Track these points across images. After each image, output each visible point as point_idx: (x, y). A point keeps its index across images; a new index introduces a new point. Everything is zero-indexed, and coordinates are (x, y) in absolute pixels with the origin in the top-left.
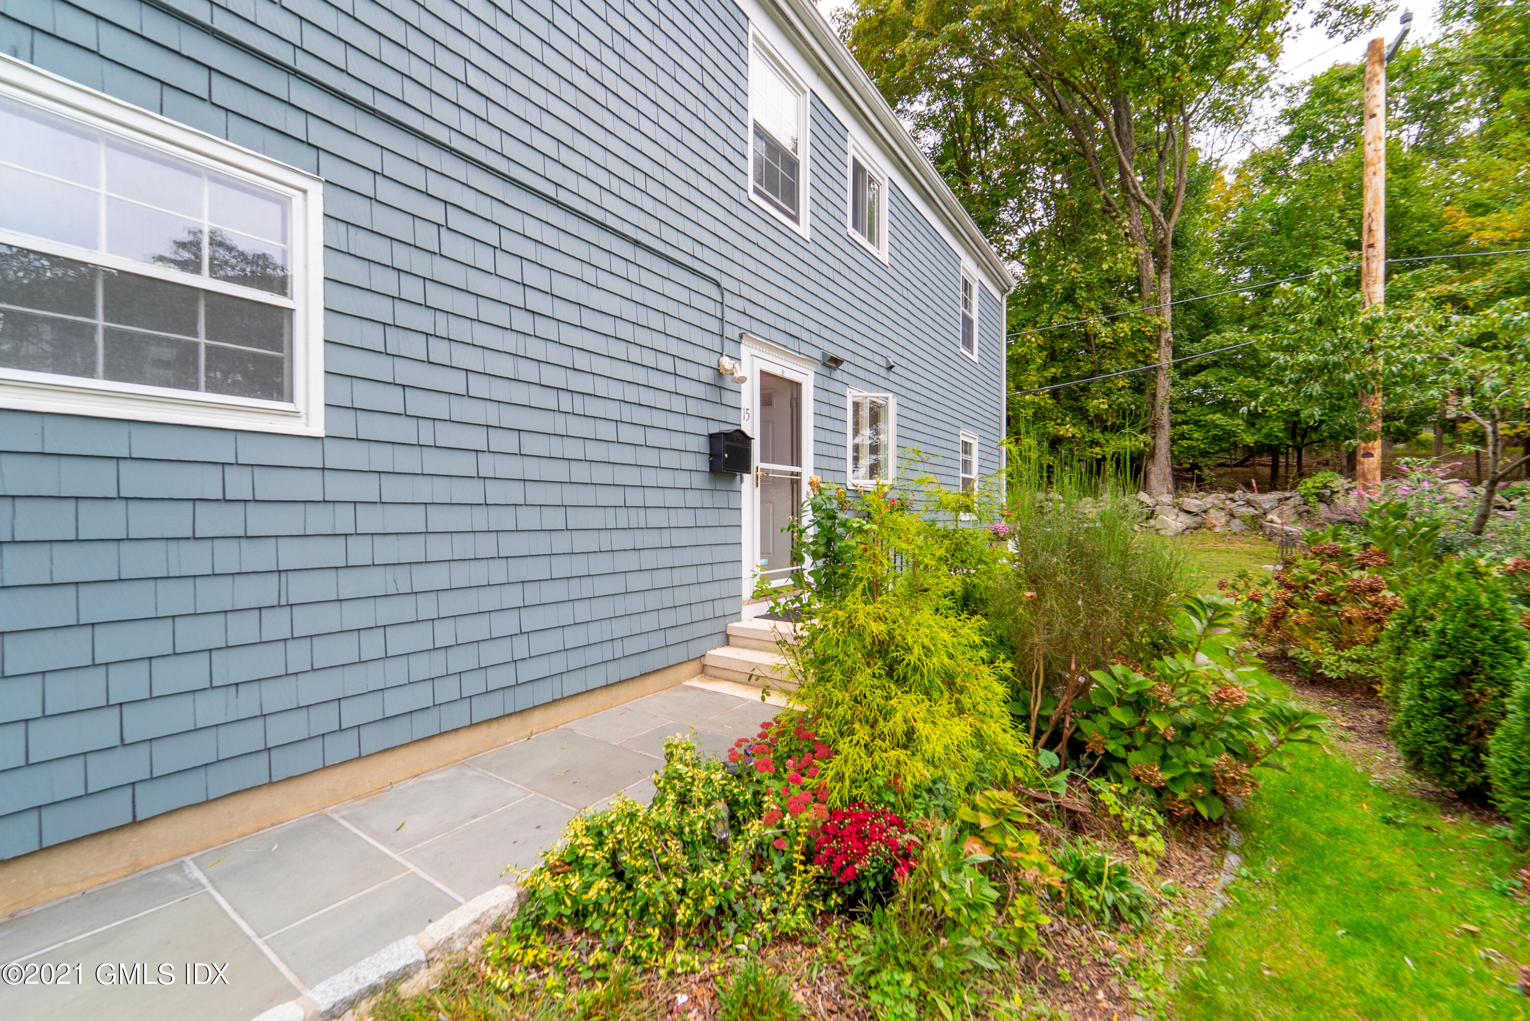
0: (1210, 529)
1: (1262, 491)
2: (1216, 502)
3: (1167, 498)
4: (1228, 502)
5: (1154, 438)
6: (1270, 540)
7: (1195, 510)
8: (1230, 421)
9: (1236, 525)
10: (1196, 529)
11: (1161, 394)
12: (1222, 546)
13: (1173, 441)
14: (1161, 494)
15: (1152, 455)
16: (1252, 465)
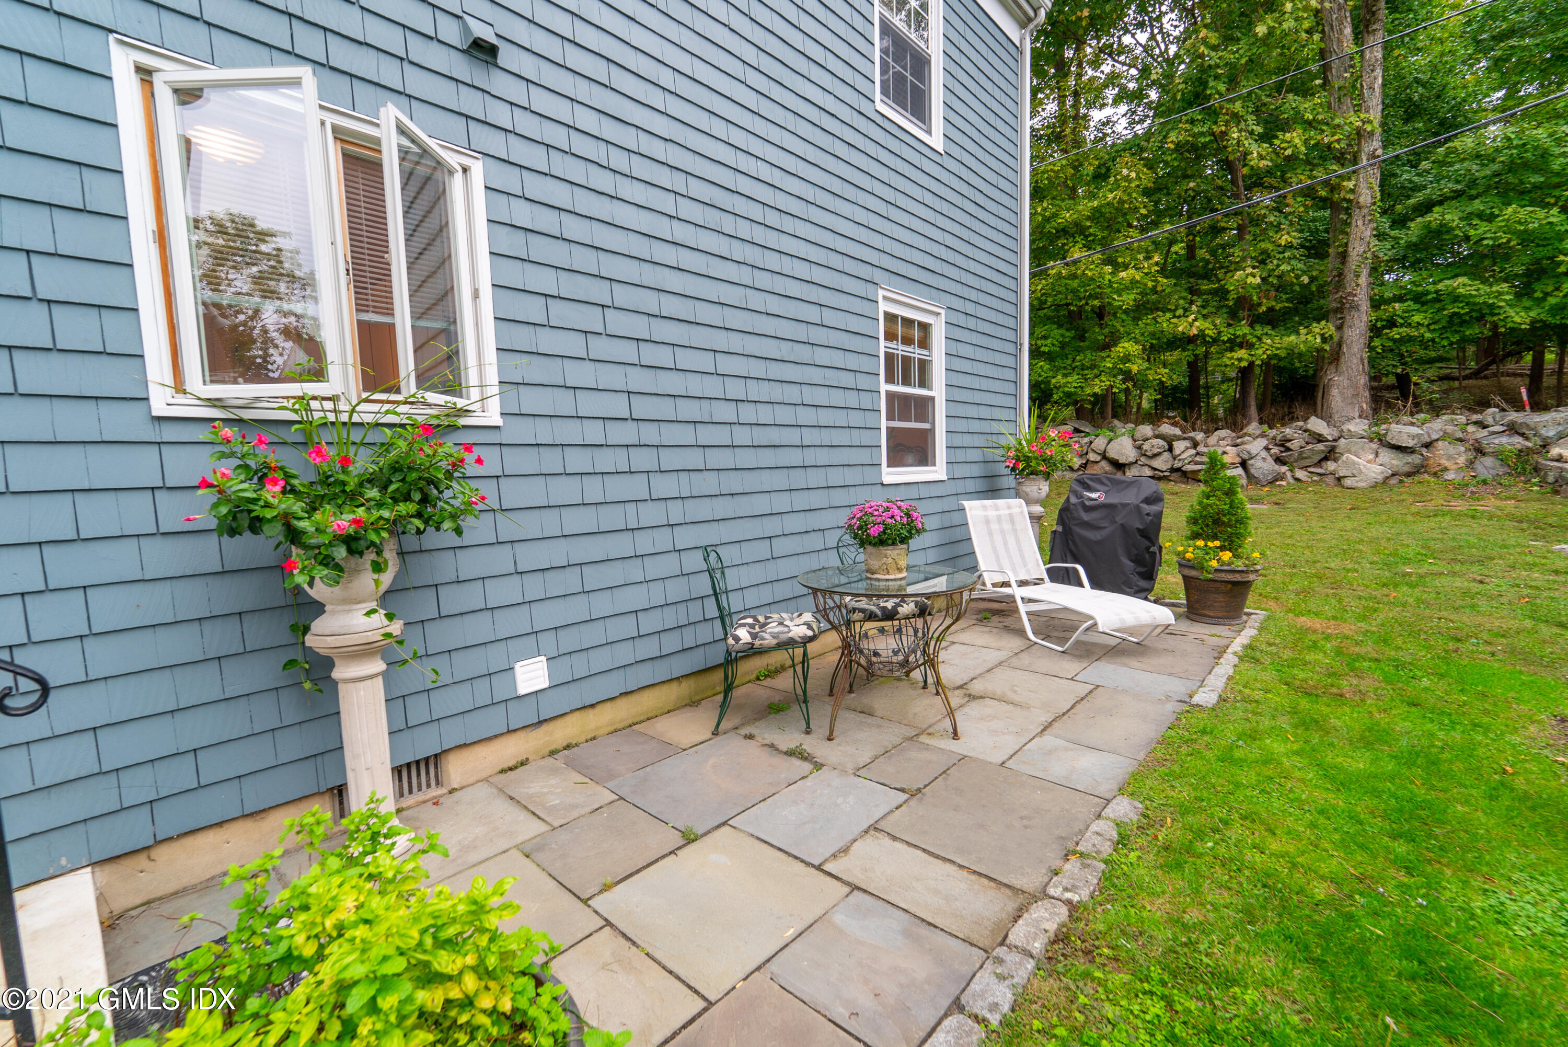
0: (1435, 474)
1: (1538, 406)
2: (1450, 428)
3: (1359, 426)
4: (1471, 428)
5: (1339, 328)
6: (1556, 492)
7: (1410, 443)
8: (1485, 289)
9: (1487, 466)
10: (1409, 475)
11: (1356, 250)
12: (1460, 506)
13: (1375, 331)
14: (1350, 419)
15: (1336, 357)
16: (1495, 375)
